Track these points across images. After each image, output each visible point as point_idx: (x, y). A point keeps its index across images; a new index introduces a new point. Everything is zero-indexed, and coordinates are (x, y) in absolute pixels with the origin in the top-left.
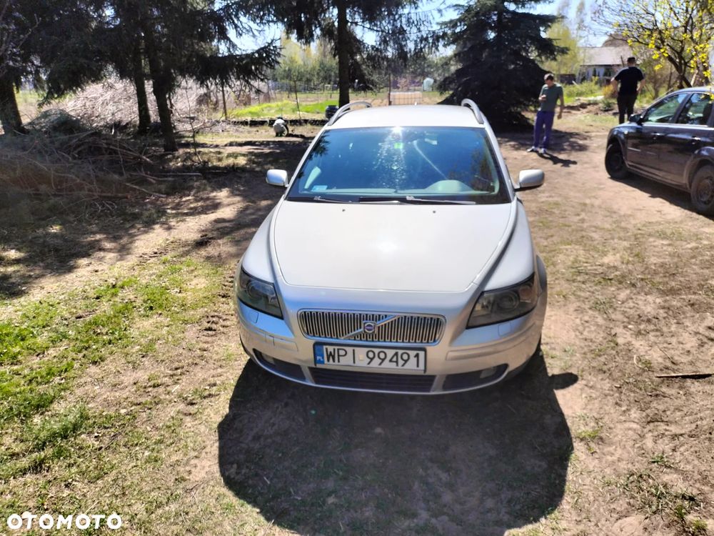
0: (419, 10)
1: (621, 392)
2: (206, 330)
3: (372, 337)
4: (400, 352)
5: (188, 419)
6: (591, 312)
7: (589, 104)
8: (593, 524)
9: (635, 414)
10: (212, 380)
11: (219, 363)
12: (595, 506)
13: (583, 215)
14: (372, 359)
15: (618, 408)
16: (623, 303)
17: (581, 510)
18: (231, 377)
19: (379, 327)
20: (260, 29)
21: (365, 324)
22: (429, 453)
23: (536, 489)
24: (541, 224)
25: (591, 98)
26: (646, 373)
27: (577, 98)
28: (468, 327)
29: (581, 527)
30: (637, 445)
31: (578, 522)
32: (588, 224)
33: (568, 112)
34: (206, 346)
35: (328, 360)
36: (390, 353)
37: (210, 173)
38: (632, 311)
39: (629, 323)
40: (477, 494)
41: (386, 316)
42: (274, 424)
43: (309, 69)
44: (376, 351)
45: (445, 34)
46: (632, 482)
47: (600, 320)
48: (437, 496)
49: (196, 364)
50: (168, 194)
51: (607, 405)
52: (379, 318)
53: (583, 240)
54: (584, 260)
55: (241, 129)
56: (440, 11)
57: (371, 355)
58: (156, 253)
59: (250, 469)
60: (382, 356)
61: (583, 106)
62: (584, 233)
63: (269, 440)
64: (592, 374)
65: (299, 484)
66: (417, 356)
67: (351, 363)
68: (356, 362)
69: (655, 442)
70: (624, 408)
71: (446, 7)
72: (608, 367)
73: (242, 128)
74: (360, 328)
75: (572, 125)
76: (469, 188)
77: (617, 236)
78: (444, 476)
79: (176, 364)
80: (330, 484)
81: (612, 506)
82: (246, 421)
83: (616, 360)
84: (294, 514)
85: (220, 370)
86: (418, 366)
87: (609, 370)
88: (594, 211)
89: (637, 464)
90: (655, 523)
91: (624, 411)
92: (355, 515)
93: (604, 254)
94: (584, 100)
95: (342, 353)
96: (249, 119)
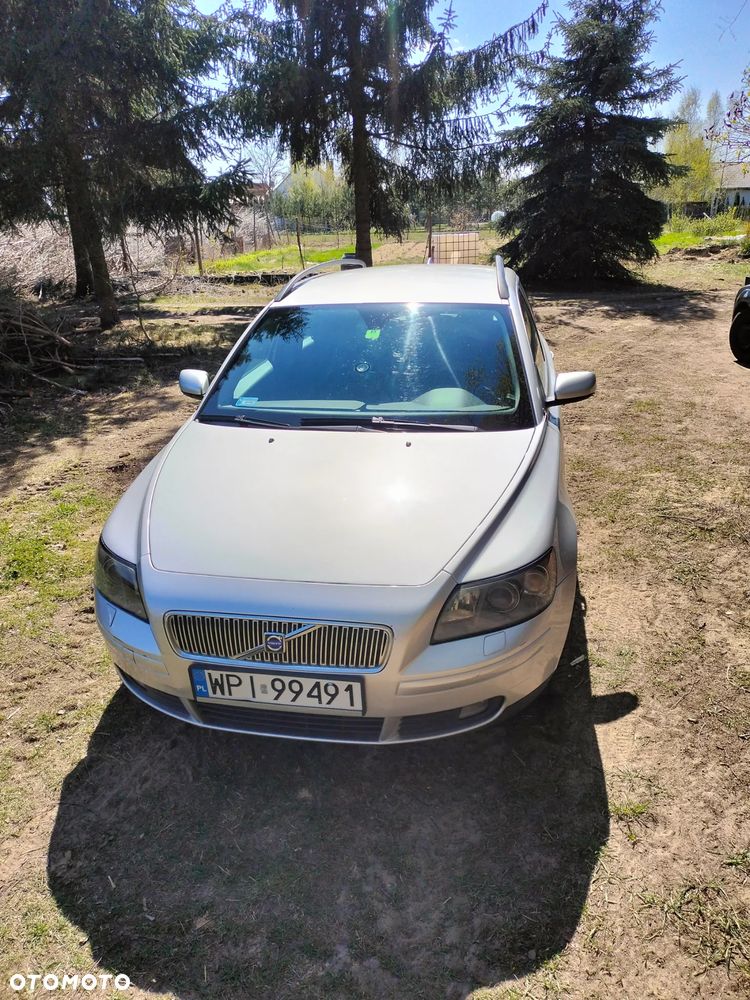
0: (472, 115)
1: (697, 732)
2: (86, 611)
3: (280, 658)
4: (323, 683)
5: (20, 766)
6: (671, 586)
7: (724, 247)
8: (614, 980)
9: (714, 771)
10: (70, 699)
11: (89, 670)
12: (623, 946)
13: (687, 422)
14: (280, 692)
15: (687, 759)
16: (724, 571)
17: (598, 953)
18: (101, 694)
19: (289, 642)
20: (232, 147)
21: (267, 636)
22: (374, 837)
23: (532, 909)
24: (620, 437)
25: (727, 238)
26: (742, 696)
27: (708, 238)
28: (434, 642)
29: (594, 986)
30: (707, 831)
31: (591, 976)
32: (693, 437)
33: (692, 259)
34: (78, 639)
35: (214, 692)
36: (308, 684)
37: (157, 357)
38: (734, 586)
39: (728, 607)
40: (436, 916)
41: (300, 625)
42: (146, 780)
43: (329, 200)
44: (287, 680)
45: (507, 149)
46: (688, 903)
47: (683, 602)
48: (372, 919)
49: (55, 670)
50: (90, 390)
51: (671, 754)
52: (290, 627)
53: (679, 464)
54: (676, 497)
55: (220, 289)
56: (500, 115)
57: (278, 685)
58: (47, 484)
59: (90, 861)
60: (296, 687)
61: (714, 250)
62: (683, 452)
63: (133, 808)
64: (658, 695)
65: (158, 891)
66: (349, 689)
67: (250, 697)
68: (256, 696)
69: (738, 826)
70: (696, 761)
71: (509, 108)
72: (683, 683)
73: (222, 287)
74: (261, 643)
75: (694, 280)
76: (478, 399)
77: (731, 456)
78: (389, 881)
79: (26, 671)
80: (207, 892)
81: (651, 947)
82: (107, 772)
83: (698, 672)
84: (136, 948)
85: (89, 682)
86: (352, 704)
87: (683, 690)
88: (704, 416)
89: (702, 866)
90: (715, 982)
91: (697, 767)
92: (233, 951)
93: (708, 486)
94: (716, 240)
95: (234, 681)
96: (234, 274)
